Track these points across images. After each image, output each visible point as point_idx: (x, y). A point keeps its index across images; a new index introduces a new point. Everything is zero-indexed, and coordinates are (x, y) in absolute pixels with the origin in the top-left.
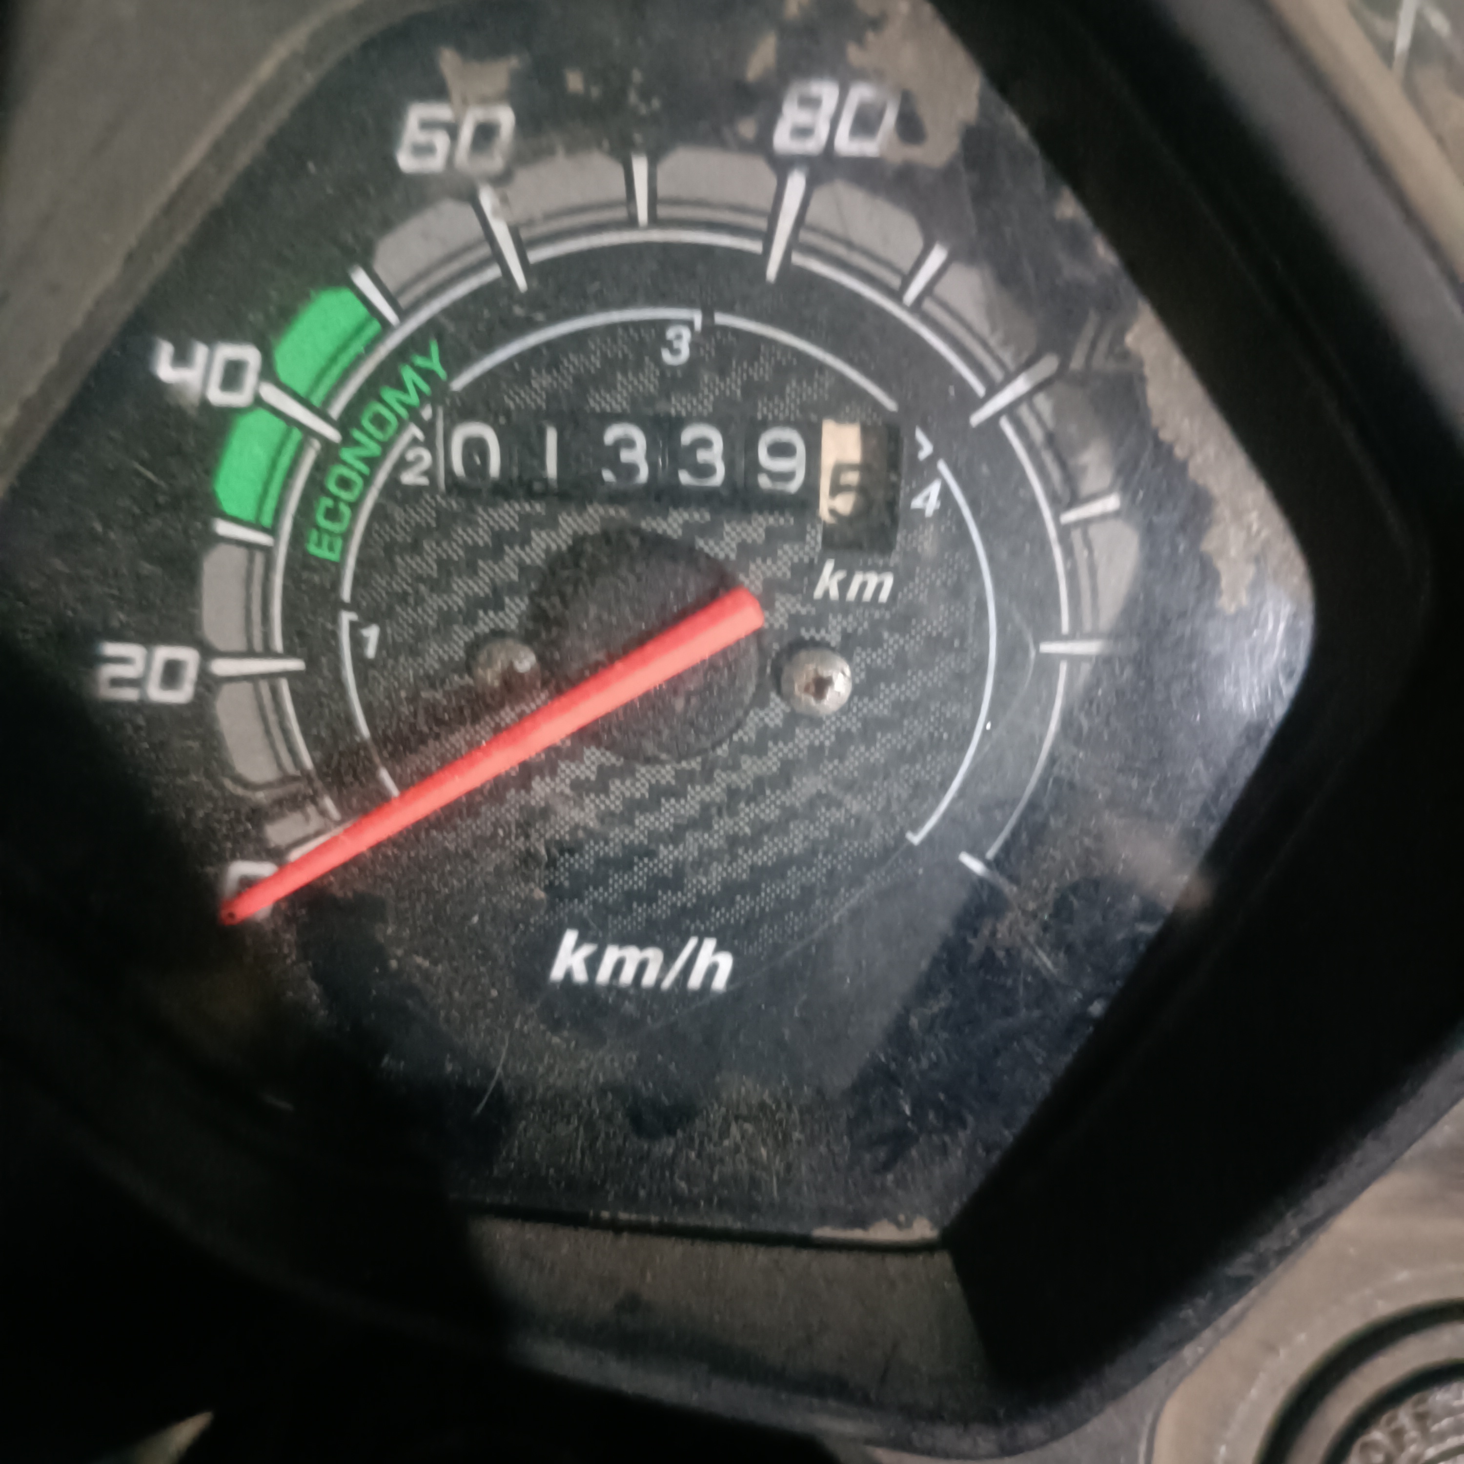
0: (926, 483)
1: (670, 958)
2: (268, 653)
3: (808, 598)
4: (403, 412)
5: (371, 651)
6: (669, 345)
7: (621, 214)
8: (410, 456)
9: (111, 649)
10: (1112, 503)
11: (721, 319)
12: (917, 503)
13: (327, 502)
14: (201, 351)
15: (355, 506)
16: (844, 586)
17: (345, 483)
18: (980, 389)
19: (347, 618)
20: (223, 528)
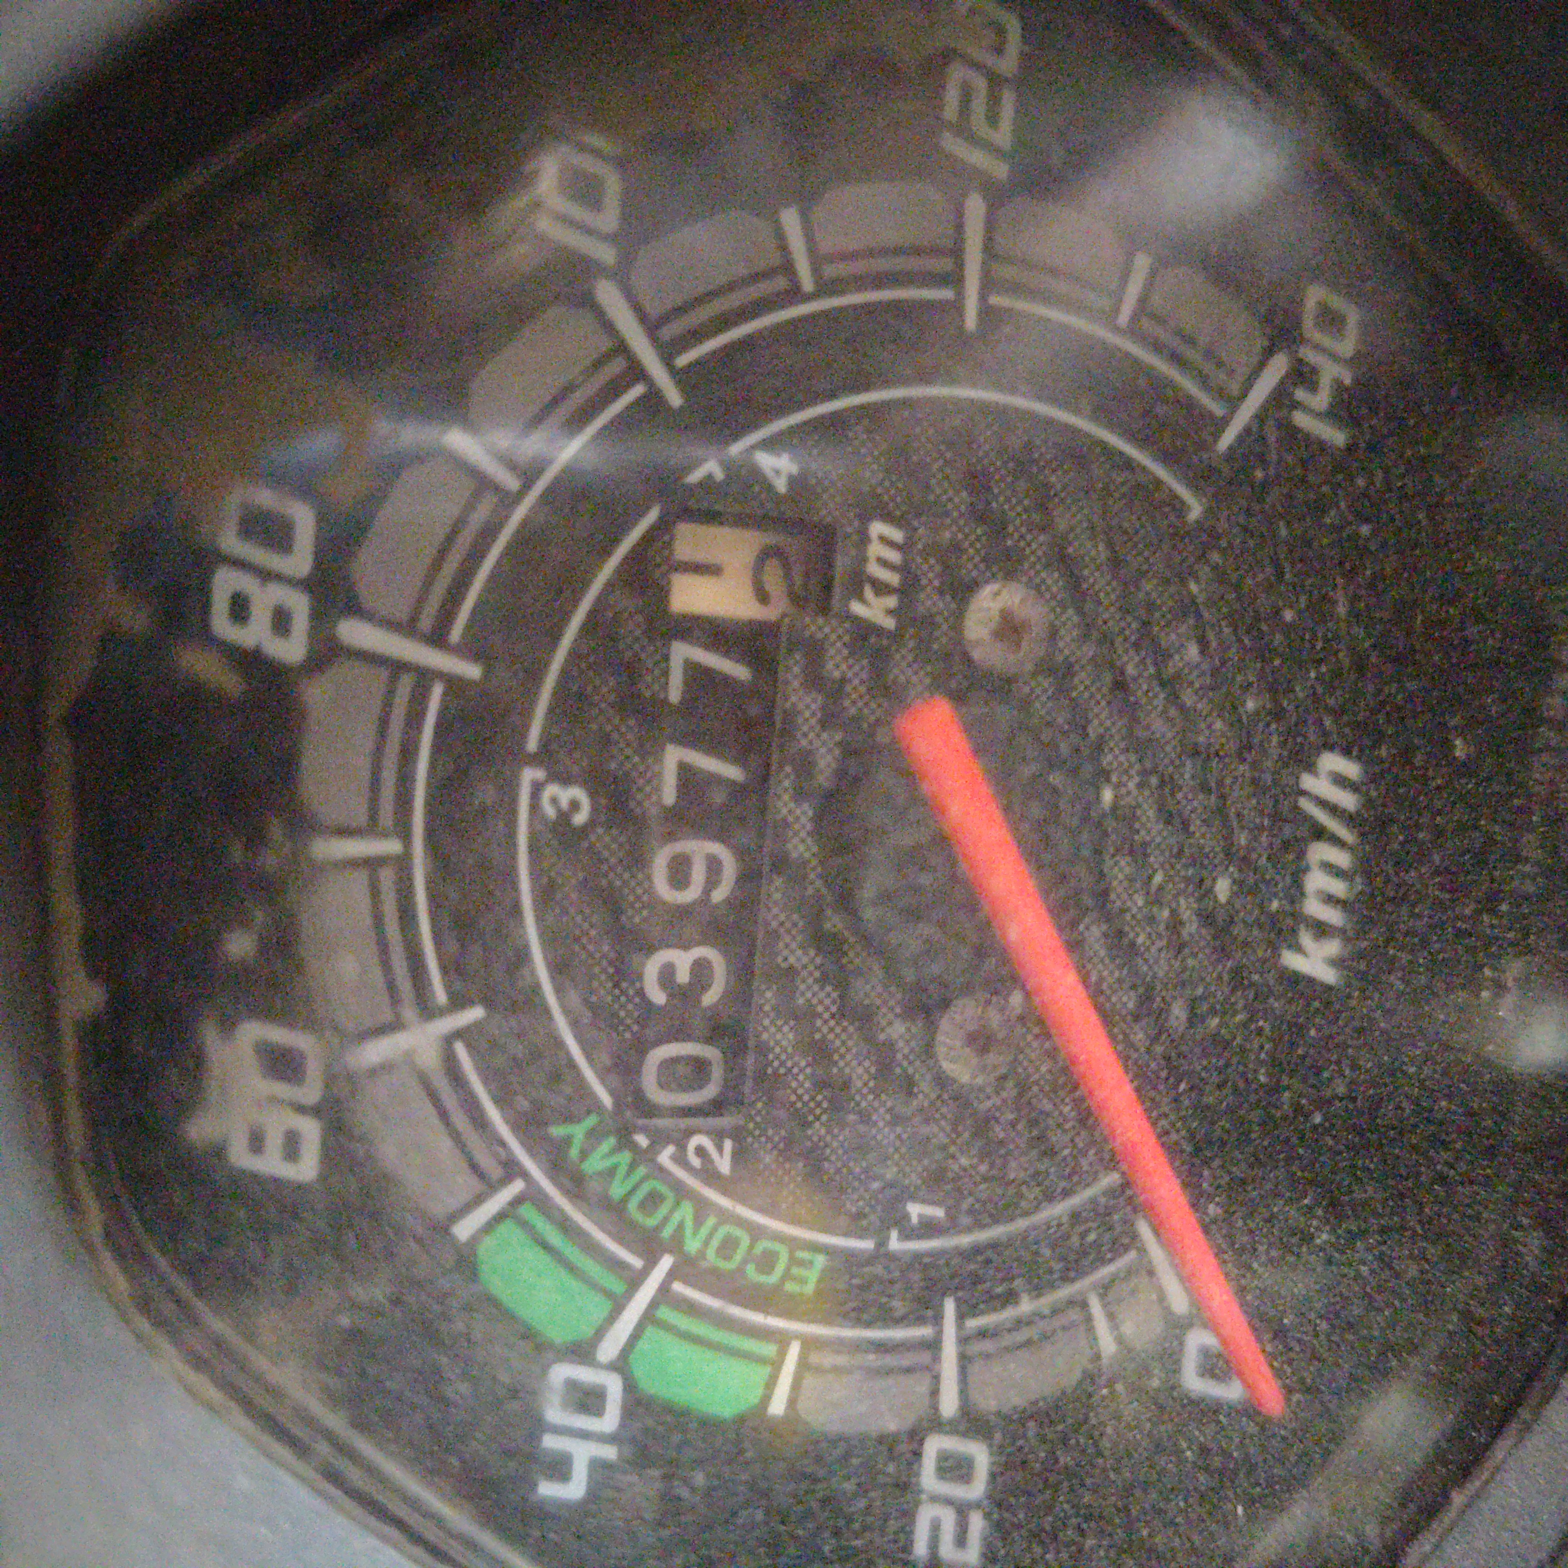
0: (756, 474)
1: (1320, 833)
2: (933, 1346)
3: (897, 636)
4: (641, 1171)
5: (939, 1213)
6: (564, 817)
7: (387, 876)
8: (696, 1162)
9: (921, 1549)
10: (790, 219)
11: (532, 744)
12: (781, 486)
13: (751, 1270)
14: (550, 1442)
15: (756, 1232)
16: (881, 589)
17: (728, 1247)
18: (638, 390)
19: (895, 1243)
20: (777, 1407)
